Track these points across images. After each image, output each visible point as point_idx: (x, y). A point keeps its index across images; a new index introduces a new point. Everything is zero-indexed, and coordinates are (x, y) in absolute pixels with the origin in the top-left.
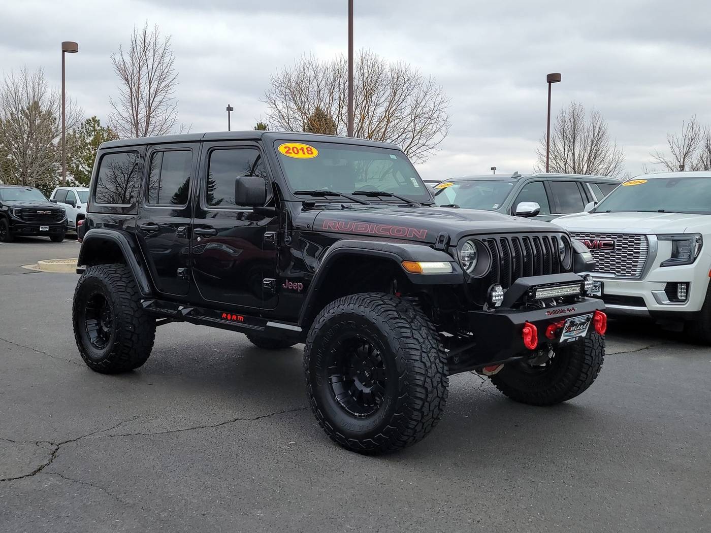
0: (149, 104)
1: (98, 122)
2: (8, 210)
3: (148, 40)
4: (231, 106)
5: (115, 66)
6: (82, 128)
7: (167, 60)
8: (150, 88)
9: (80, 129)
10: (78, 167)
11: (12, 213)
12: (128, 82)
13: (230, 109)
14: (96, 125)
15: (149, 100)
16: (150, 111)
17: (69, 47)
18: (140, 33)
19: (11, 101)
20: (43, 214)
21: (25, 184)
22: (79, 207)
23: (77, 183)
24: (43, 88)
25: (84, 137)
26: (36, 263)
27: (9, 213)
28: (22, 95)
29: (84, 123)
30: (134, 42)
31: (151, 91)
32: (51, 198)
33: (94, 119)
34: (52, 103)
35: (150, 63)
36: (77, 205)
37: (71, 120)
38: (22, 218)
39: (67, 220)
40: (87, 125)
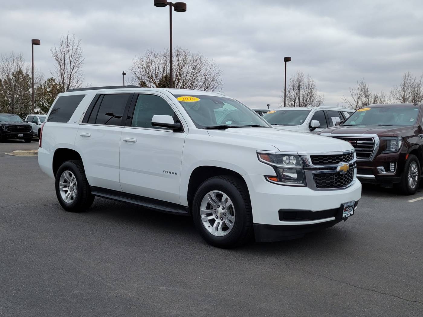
0: (70, 73)
1: (54, 80)
2: (1, 126)
3: (69, 41)
4: (125, 72)
5: (52, 55)
6: (45, 83)
7: (78, 51)
8: (70, 65)
9: (44, 84)
10: (43, 104)
11: (4, 128)
12: (59, 62)
13: (124, 74)
14: (53, 82)
15: (70, 71)
16: (70, 76)
17: (36, 42)
18: (65, 37)
19: (6, 70)
20: (20, 128)
21: (13, 113)
22: (40, 125)
23: (43, 112)
24: (22, 63)
25: (46, 88)
26: (13, 152)
27: (3, 127)
28: (11, 66)
29: (46, 81)
30: (62, 43)
31: (71, 67)
32: (26, 120)
33: (52, 79)
34: (27, 70)
35: (70, 53)
36: (39, 124)
37: (37, 79)
38: (9, 130)
39: (33, 131)
40: (48, 82)
